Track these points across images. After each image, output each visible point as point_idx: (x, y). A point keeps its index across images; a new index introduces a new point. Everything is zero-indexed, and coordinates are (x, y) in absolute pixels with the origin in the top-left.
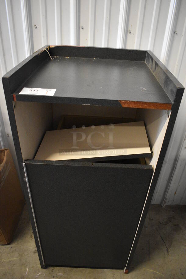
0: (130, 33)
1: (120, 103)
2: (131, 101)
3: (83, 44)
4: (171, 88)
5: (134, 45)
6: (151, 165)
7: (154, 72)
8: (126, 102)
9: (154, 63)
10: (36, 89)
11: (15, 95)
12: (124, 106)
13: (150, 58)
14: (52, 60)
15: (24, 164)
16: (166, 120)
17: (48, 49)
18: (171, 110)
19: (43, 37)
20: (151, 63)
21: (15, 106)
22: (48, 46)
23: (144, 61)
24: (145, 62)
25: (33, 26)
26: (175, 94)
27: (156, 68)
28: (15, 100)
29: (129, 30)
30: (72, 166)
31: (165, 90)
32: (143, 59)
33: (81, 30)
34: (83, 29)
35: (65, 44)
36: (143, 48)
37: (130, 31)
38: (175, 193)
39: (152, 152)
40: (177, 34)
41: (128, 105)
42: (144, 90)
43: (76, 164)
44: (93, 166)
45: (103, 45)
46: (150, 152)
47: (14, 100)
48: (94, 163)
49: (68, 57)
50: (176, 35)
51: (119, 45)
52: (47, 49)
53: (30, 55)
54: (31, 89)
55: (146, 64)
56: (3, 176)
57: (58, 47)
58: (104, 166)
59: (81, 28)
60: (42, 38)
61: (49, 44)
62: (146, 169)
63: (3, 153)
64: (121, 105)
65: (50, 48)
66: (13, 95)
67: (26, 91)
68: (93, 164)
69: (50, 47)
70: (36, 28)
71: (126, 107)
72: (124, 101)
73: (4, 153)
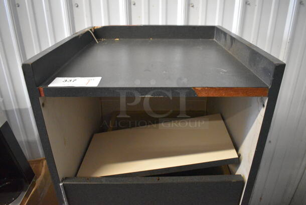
0: (193, 6)
1: (194, 92)
2: (210, 87)
3: (136, 22)
4: (263, 66)
5: (198, 20)
6: (240, 175)
7: (229, 49)
8: (203, 89)
9: (228, 38)
10: (73, 79)
11: (41, 88)
12: (200, 95)
13: (222, 33)
14: (98, 42)
15: (61, 184)
16: (259, 111)
17: (93, 30)
18: (268, 96)
19: (87, 17)
20: (223, 40)
21: (43, 105)
22: (92, 27)
23: (213, 38)
24: (214, 40)
25: (74, 4)
26: (272, 73)
27: (232, 44)
28: (43, 95)
29: (191, 2)
30: (130, 184)
31: (252, 71)
32: (211, 36)
33: (132, 6)
34: (134, 4)
35: (114, 23)
36: (210, 23)
37: (192, 4)
38: (261, 199)
39: (239, 156)
40: (249, 4)
41: (206, 93)
42: (225, 72)
43: (135, 181)
44: (159, 182)
45: (160, 22)
46: (237, 157)
47: (41, 96)
48: (160, 178)
49: (118, 39)
50: (248, 6)
51: (180, 21)
52: (91, 30)
53: (70, 35)
54: (66, 78)
55: (215, 42)
56: (41, 193)
57: (104, 28)
58: (175, 181)
59: (132, 4)
60: (85, 18)
61: (94, 26)
62: (234, 182)
63: (41, 164)
64: (195, 94)
65: (95, 30)
66: (39, 89)
67: (59, 82)
68: (159, 180)
69: (95, 28)
70: (77, 6)
71: (203, 96)
72: (200, 89)
73: (43, 163)
